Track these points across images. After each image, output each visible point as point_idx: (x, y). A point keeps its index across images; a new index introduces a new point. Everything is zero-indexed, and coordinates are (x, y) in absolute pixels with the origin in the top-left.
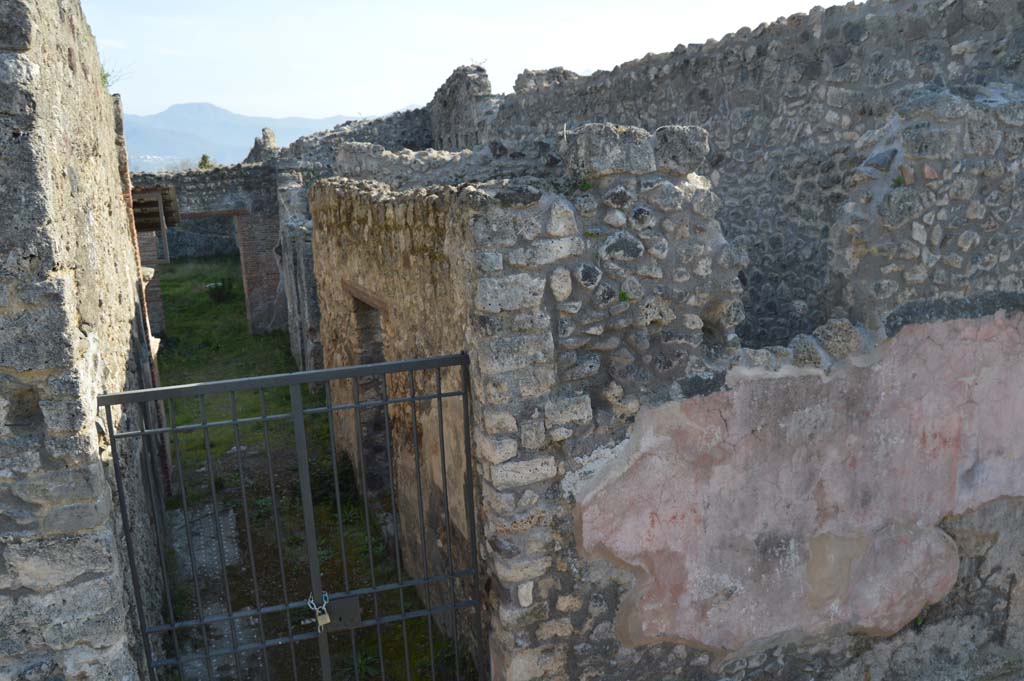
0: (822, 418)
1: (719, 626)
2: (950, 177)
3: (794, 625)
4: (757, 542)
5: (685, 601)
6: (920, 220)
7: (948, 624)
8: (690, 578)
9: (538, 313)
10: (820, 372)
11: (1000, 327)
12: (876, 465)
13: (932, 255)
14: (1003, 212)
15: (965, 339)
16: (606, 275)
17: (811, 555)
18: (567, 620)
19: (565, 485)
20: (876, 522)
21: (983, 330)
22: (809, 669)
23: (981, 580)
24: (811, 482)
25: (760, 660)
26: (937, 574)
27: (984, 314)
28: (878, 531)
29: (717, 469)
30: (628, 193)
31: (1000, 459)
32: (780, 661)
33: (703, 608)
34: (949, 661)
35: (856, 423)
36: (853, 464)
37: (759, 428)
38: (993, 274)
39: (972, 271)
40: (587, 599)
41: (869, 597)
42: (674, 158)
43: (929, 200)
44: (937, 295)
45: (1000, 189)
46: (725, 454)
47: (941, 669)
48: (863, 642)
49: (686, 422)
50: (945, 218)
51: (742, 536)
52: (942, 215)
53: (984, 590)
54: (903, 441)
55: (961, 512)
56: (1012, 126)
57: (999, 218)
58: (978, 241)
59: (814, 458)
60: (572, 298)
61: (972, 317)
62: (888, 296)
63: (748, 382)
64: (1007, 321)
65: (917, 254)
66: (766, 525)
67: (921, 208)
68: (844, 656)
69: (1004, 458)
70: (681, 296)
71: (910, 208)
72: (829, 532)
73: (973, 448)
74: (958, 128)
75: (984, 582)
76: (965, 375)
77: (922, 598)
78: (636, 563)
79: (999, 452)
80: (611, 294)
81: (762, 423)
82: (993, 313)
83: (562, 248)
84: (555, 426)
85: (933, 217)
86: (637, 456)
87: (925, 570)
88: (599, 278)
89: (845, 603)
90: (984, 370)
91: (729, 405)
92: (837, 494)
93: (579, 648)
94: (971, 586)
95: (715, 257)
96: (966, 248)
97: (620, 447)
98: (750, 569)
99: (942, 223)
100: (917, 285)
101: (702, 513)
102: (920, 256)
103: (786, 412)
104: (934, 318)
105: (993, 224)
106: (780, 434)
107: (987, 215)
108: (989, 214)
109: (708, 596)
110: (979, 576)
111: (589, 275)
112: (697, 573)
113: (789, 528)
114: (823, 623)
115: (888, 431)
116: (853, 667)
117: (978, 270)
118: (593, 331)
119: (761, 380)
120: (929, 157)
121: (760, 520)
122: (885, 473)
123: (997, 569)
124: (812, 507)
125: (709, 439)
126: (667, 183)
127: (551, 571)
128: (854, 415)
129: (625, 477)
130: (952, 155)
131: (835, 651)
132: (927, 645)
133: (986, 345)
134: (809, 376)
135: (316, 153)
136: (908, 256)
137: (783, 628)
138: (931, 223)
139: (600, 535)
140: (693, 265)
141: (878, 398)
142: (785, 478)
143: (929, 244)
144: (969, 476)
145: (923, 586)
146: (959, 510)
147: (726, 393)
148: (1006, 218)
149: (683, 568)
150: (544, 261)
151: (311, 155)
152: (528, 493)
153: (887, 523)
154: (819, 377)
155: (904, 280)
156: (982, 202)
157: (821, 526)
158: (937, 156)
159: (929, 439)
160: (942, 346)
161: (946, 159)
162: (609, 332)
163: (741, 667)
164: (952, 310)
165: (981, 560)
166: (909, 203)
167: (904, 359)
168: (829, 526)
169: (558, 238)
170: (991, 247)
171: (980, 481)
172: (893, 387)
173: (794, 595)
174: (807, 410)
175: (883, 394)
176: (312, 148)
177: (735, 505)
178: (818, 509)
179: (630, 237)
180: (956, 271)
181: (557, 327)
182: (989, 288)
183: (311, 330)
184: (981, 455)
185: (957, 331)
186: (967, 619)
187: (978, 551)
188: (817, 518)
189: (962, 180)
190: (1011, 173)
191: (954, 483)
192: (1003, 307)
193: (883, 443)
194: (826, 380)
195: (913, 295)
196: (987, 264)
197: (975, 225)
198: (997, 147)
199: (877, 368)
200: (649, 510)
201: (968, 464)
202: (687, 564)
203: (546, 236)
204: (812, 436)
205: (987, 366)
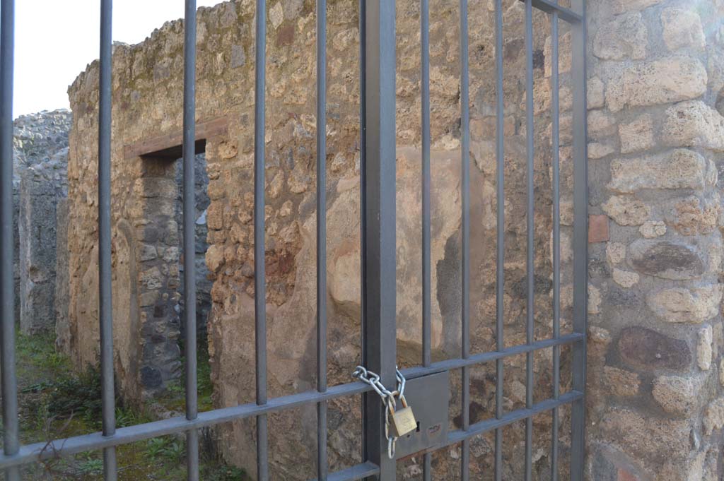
135: (37, 125)
151: (32, 126)
176: (35, 120)
183: (33, 269)
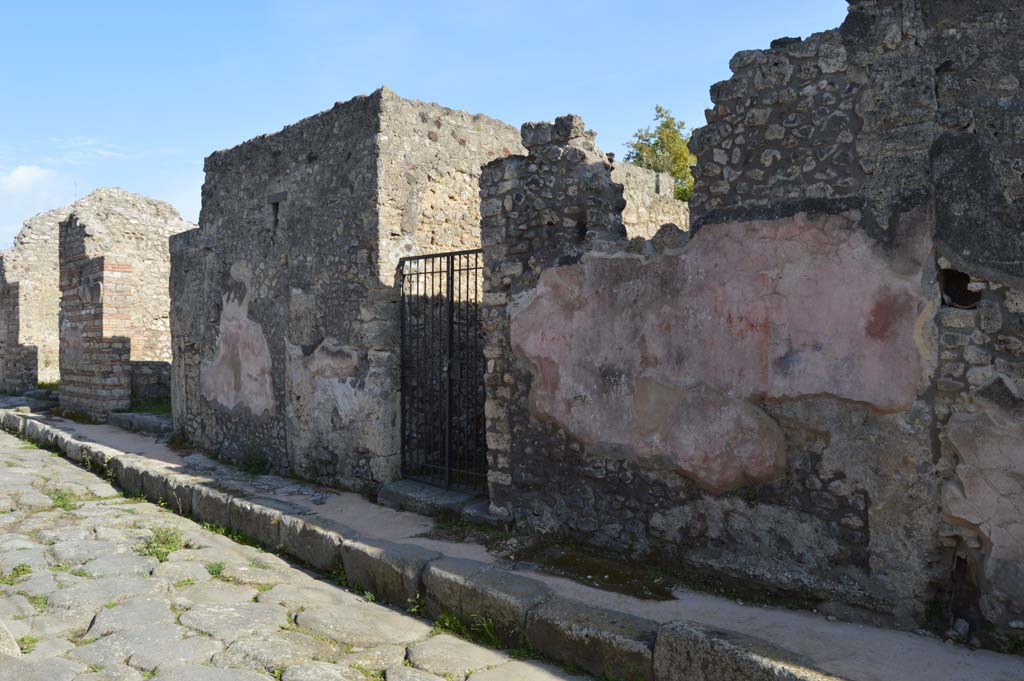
0: (643, 289)
1: (579, 423)
2: (742, 110)
3: (626, 442)
4: (600, 369)
5: (559, 396)
6: (719, 146)
7: (783, 511)
8: (562, 381)
9: (500, 217)
10: (642, 257)
11: (800, 228)
12: (687, 333)
13: (733, 172)
14: (805, 130)
15: (763, 238)
16: (527, 198)
17: (636, 390)
18: (508, 389)
19: (508, 308)
20: (689, 381)
21: (782, 230)
22: (650, 492)
23: (822, 481)
24: (636, 334)
25: (614, 465)
26: (750, 447)
27: (783, 216)
28: (691, 388)
29: (576, 313)
30: (536, 155)
31: (819, 354)
32: (629, 474)
33: (569, 405)
34: (792, 556)
35: (669, 297)
36: (668, 327)
37: (600, 291)
38: (796, 183)
39: (772, 181)
40: (516, 379)
41: (685, 442)
42: (558, 133)
43: (726, 130)
44: (740, 203)
45: (796, 111)
46: (581, 305)
47: (781, 558)
48: (694, 489)
49: (560, 281)
50: (744, 142)
51: (592, 362)
52: (740, 140)
53: (826, 494)
54: (710, 318)
55: (777, 396)
56: (804, 59)
57: (799, 135)
58: (779, 157)
59: (638, 319)
60: (513, 210)
61: (769, 219)
62: (697, 204)
63: (593, 259)
64: (810, 223)
65: (718, 172)
66: (606, 359)
67: (718, 137)
68: (678, 494)
69: (823, 354)
70: (560, 208)
71: (709, 139)
72: (650, 377)
73: (784, 337)
74: (750, 73)
75: (825, 484)
76: (766, 269)
77: (736, 464)
78: (534, 362)
79: (817, 347)
80: (528, 207)
81: (603, 286)
82: (793, 215)
83: (508, 185)
84: (505, 276)
85: (731, 142)
86: (535, 297)
87: (736, 438)
88: (523, 199)
89: (664, 440)
90: (788, 266)
91: (582, 273)
92: (656, 349)
93: (513, 407)
94: (807, 482)
95: (578, 184)
96: (768, 164)
97: (530, 292)
98: (595, 387)
99: (740, 146)
100: (722, 196)
101: (568, 338)
102: (722, 173)
103: (617, 281)
104: (731, 220)
105: (791, 141)
106: (614, 296)
107: (786, 134)
108: (788, 132)
109: (570, 397)
110: (818, 476)
111: (518, 198)
112: (565, 379)
113: (621, 365)
114: (647, 450)
115: (695, 307)
116: (687, 509)
117: (779, 180)
118: (521, 227)
119: (601, 259)
120: (724, 99)
121: (602, 354)
122: (695, 341)
123: (840, 475)
124: (638, 355)
125: (572, 292)
126: (556, 146)
127: (502, 356)
128: (668, 291)
129: (530, 308)
130: (743, 93)
131: (669, 485)
132: (763, 525)
133: (787, 244)
134: (632, 259)
136: (710, 174)
137: (620, 442)
138: (728, 147)
139: (518, 340)
140: (566, 190)
141: (685, 280)
142: (618, 328)
143: (729, 163)
144: (783, 363)
145: (735, 452)
146: (775, 394)
147: (581, 266)
148: (807, 134)
149: (557, 373)
150: (501, 192)
152: (494, 310)
153: (699, 384)
154: (639, 260)
155: (710, 193)
156: (781, 125)
157: (644, 371)
158: (730, 97)
159: (735, 320)
160: (741, 243)
161: (739, 98)
162: (530, 228)
163: (600, 465)
164: (751, 214)
165: (816, 458)
166: (708, 136)
167: (705, 252)
168: (650, 372)
169: (507, 180)
170: (793, 161)
171: (796, 372)
172: (698, 273)
173: (625, 417)
174: (631, 283)
175: (690, 277)
177: (587, 340)
178: (642, 357)
179: (537, 177)
180: (758, 183)
181: (507, 226)
182: (792, 195)
184: (795, 347)
185: (754, 230)
186: (805, 516)
187: (810, 446)
188: (641, 363)
189: (754, 111)
190: (805, 97)
191: (766, 366)
192: (804, 210)
193: (692, 316)
194: (644, 263)
195: (719, 204)
196: (790, 175)
197: (775, 144)
198: (787, 79)
199: (683, 257)
200: (541, 331)
201: (782, 351)
202: (560, 371)
203: (503, 180)
204: (635, 301)
205: (791, 262)
